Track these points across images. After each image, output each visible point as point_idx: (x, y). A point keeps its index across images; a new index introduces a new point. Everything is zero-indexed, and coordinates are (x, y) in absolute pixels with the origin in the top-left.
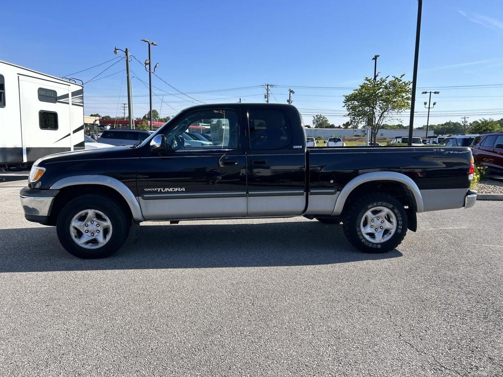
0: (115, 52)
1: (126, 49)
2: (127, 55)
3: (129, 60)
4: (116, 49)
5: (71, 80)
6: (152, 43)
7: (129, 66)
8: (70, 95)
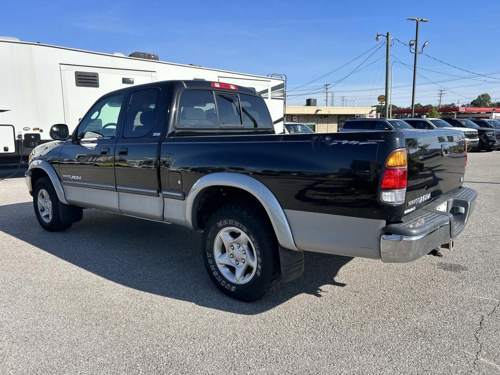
0: (377, 39)
1: (388, 33)
2: (388, 39)
3: (390, 44)
4: (378, 36)
5: (272, 76)
6: (422, 20)
7: (389, 51)
8: (270, 90)
